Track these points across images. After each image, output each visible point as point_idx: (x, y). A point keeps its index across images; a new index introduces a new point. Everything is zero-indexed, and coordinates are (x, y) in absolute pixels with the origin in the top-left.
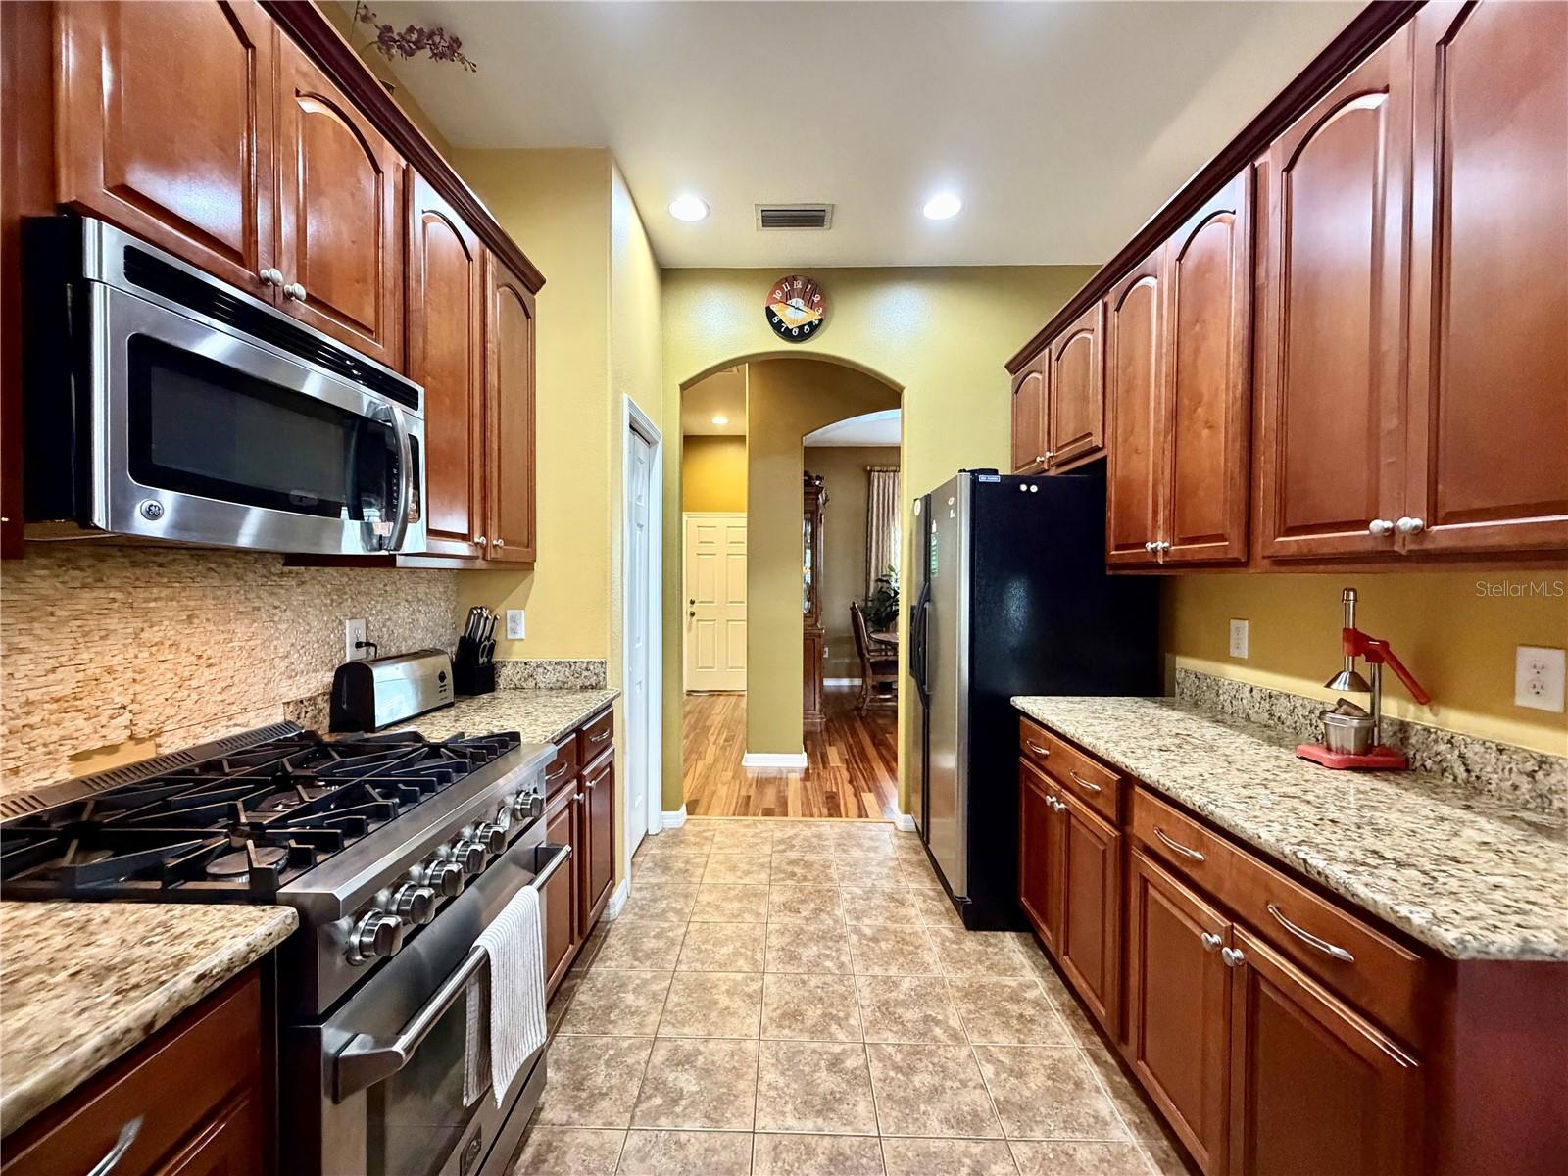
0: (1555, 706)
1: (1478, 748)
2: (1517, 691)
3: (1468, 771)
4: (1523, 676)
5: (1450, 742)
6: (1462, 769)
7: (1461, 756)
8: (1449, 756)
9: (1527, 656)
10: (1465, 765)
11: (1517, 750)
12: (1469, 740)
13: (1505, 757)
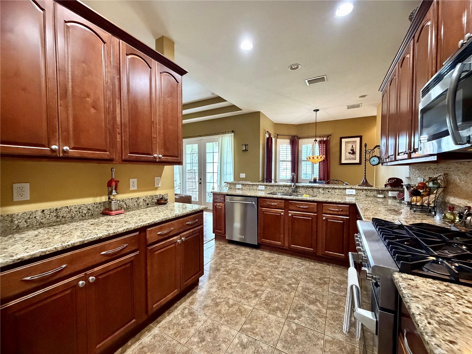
0: (136, 189)
1: (128, 200)
2: (130, 187)
3: (126, 206)
4: (131, 184)
5: (123, 201)
6: (125, 205)
7: (125, 203)
8: (123, 204)
9: (131, 180)
10: (126, 204)
11: (134, 198)
12: (126, 199)
13: (133, 200)
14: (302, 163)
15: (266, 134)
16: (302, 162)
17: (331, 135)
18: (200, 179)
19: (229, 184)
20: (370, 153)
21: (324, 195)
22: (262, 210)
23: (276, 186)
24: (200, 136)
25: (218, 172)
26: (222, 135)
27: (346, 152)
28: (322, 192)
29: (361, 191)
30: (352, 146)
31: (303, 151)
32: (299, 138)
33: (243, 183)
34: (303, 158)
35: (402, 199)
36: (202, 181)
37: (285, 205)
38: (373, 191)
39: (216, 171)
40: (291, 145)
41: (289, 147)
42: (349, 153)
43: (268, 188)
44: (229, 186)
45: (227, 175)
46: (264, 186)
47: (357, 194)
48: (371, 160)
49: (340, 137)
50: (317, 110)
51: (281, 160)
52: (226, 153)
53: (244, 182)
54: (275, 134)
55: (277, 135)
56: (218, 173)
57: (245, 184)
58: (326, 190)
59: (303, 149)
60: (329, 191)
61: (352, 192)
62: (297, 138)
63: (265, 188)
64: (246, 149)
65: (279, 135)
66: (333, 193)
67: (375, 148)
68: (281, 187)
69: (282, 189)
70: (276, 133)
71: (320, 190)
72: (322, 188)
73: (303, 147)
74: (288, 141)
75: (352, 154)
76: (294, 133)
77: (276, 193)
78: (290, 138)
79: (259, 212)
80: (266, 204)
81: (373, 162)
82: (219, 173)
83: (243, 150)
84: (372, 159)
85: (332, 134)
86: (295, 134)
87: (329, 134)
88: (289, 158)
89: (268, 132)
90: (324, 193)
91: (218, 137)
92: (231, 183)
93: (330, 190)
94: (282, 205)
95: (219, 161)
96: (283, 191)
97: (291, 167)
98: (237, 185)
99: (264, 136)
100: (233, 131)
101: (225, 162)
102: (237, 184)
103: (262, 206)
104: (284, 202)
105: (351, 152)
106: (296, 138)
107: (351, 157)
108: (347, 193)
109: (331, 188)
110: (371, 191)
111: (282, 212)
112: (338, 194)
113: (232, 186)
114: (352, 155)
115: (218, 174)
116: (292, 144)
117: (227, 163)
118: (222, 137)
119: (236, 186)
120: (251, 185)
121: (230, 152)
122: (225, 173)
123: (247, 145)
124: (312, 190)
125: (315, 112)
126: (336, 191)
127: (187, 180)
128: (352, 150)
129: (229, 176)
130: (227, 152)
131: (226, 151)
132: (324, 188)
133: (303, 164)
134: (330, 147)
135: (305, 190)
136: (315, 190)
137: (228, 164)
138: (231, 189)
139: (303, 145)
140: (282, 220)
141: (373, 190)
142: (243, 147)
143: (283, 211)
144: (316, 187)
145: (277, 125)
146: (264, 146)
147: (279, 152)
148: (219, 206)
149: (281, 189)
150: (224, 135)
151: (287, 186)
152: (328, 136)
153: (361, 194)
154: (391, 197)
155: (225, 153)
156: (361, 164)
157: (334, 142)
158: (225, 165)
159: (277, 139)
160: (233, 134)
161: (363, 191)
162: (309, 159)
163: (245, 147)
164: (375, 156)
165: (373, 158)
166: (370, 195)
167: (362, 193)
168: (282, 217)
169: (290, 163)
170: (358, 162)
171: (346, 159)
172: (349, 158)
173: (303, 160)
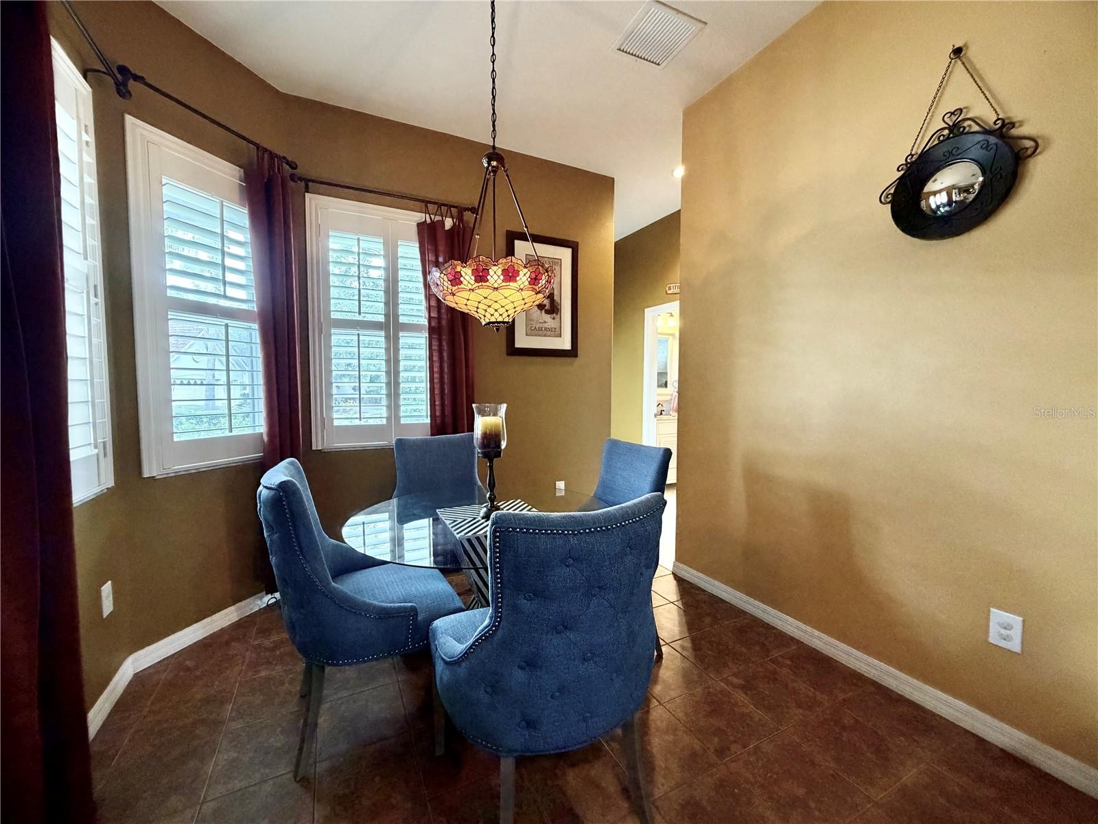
14: (329, 335)
16: (333, 331)
17: (474, 210)
32: (307, 184)
42: (541, 308)
49: (507, 231)
62: (293, 178)
75: (547, 312)
78: (246, 160)
87: (463, 203)
105: (547, 303)
107: (546, 325)
114: (547, 318)
133: (335, 340)
152: (460, 214)
156: (576, 356)
169: (256, 326)
170: (567, 346)
171: (529, 332)
172: (540, 329)
173: (334, 316)
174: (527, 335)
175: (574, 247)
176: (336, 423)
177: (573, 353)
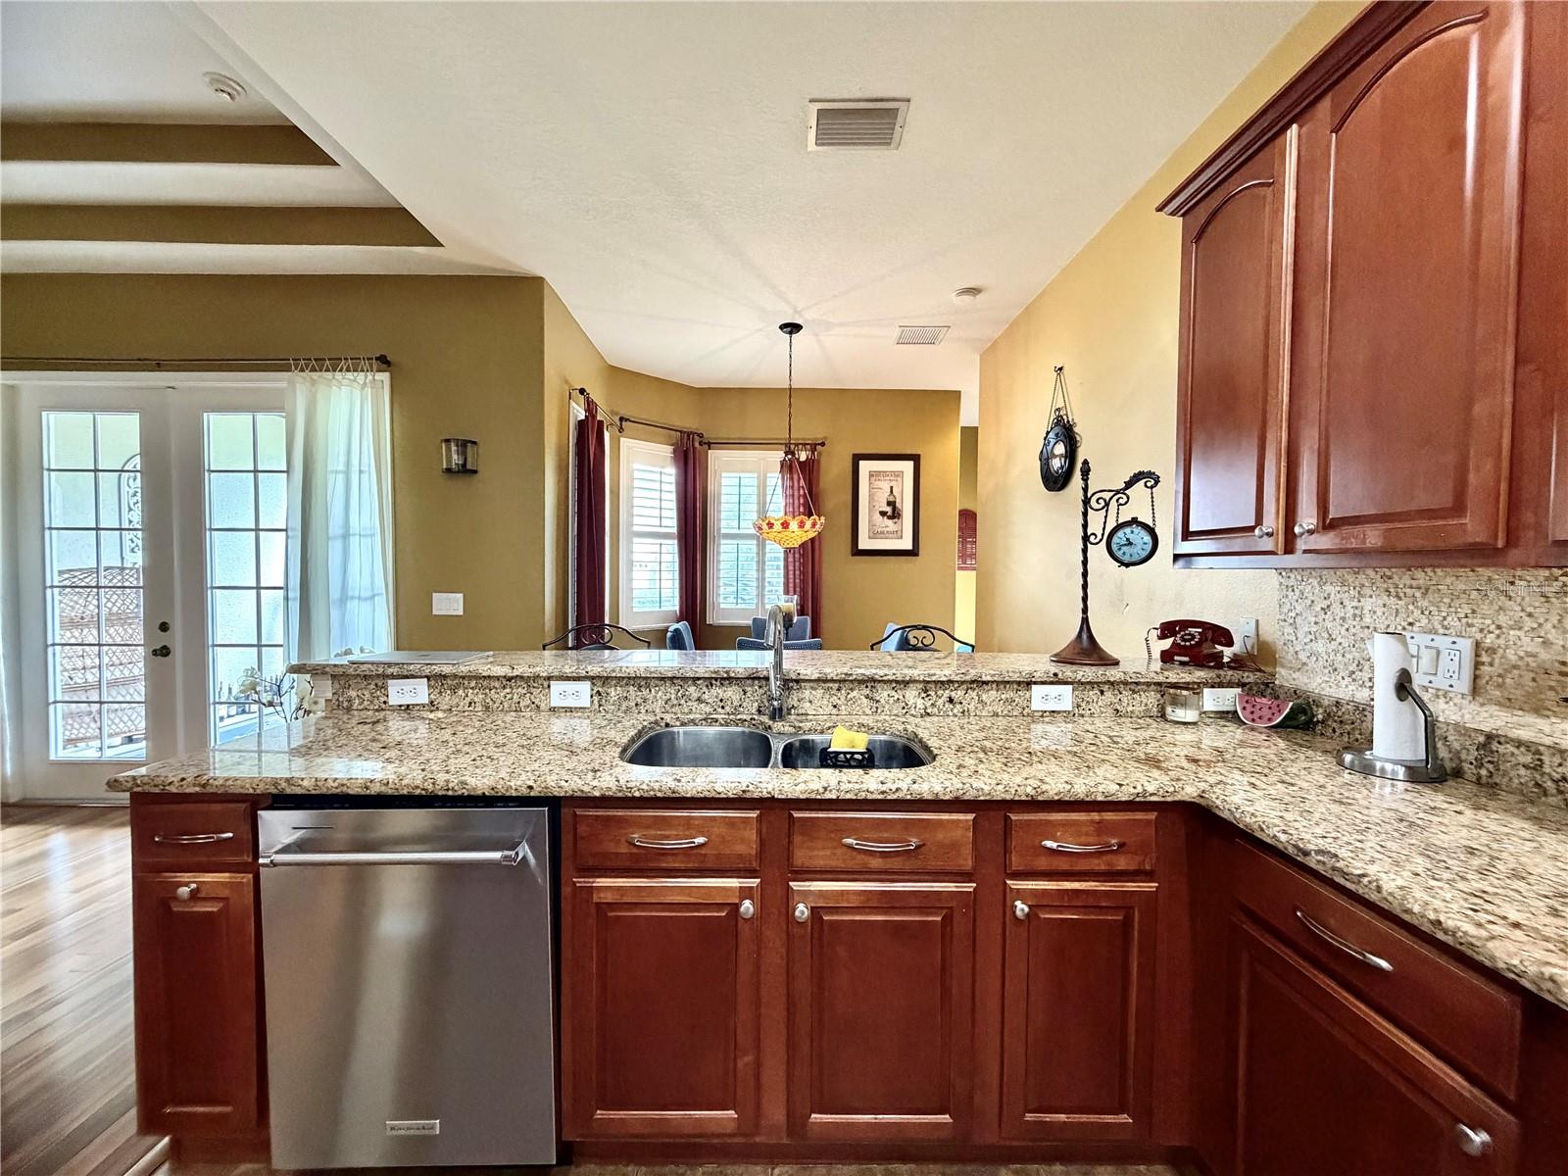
14: (719, 545)
15: (573, 404)
16: (723, 542)
17: (823, 444)
18: (164, 627)
19: (334, 677)
20: (1107, 504)
21: (928, 719)
22: (595, 899)
23: (662, 679)
24: (159, 366)
25: (290, 586)
26: (315, 375)
27: (871, 507)
28: (920, 703)
29: (1093, 694)
30: (892, 488)
31: (724, 498)
32: (709, 445)
33: (437, 669)
34: (723, 524)
35: (1273, 727)
36: (177, 639)
37: (762, 843)
38: (1144, 687)
39: (273, 574)
40: (678, 467)
41: (670, 474)
42: (883, 514)
43: (614, 693)
44: (329, 695)
45: (352, 605)
46: (586, 686)
47: (1079, 706)
48: (1115, 540)
49: (854, 455)
50: (792, 328)
51: (636, 529)
52: (341, 477)
53: (446, 663)
54: (613, 413)
55: (621, 419)
56: (286, 588)
57: (455, 676)
58: (940, 692)
59: (724, 490)
60: (951, 700)
61: (1059, 697)
62: (700, 444)
63: (596, 698)
64: (464, 465)
65: (627, 420)
66: (972, 707)
67: (1129, 484)
68: (692, 689)
69: (699, 700)
70: (616, 409)
71: (912, 695)
72: (921, 686)
73: (724, 482)
74: (667, 451)
75: (889, 518)
76: (689, 423)
77: (667, 725)
78: (674, 441)
79: (565, 906)
80: (624, 849)
81: (1124, 549)
82: (295, 593)
83: (449, 470)
84: (1120, 534)
85: (825, 438)
86: (694, 427)
87: (817, 439)
88: (671, 523)
89: (582, 391)
90: (929, 711)
91: (284, 385)
92: (344, 674)
93: (958, 695)
94: (747, 843)
95: (297, 523)
96: (708, 709)
97: (677, 559)
98: (390, 682)
99: (565, 411)
100: (384, 362)
101: (335, 529)
102: (393, 677)
103: (591, 862)
104: (759, 819)
105: (889, 509)
106: (697, 444)
107: (888, 529)
108: (1037, 704)
109: (963, 682)
110: (1134, 692)
111: (746, 893)
112: (996, 715)
113: (353, 693)
114: (890, 523)
115: (287, 599)
116: (682, 461)
117: (346, 536)
118: (313, 382)
119: (384, 687)
120: (498, 678)
121: (365, 477)
122: (335, 593)
123: (475, 443)
124: (867, 697)
125: (788, 336)
126: (984, 697)
127: (56, 633)
128: (889, 503)
129: (366, 607)
130: (347, 473)
131: (341, 467)
132: (928, 682)
133: (723, 548)
134: (821, 485)
135: (831, 695)
136: (883, 694)
137: (354, 541)
138: (349, 709)
139: (724, 475)
140: (746, 949)
141: (1144, 683)
142: (449, 450)
143: (754, 882)
144: (890, 682)
145: (619, 376)
146: (564, 456)
147: (631, 498)
148: (194, 895)
149: (695, 695)
150: (329, 375)
151: (729, 678)
152: (813, 447)
153: (1095, 709)
154: (1212, 712)
155: (331, 477)
156: (917, 555)
157: (833, 470)
158: (335, 549)
159: (622, 439)
160: (384, 377)
161: (1102, 692)
162: (765, 527)
163: (463, 453)
164: (1134, 521)
165: (1128, 530)
166: (1130, 709)
167: (1100, 703)
168: (745, 931)
169: (676, 542)
170: (909, 546)
171: (871, 535)
172: (882, 533)
173: (723, 531)
174: (869, 538)
175: (916, 459)
176: (722, 606)
177: (913, 553)
